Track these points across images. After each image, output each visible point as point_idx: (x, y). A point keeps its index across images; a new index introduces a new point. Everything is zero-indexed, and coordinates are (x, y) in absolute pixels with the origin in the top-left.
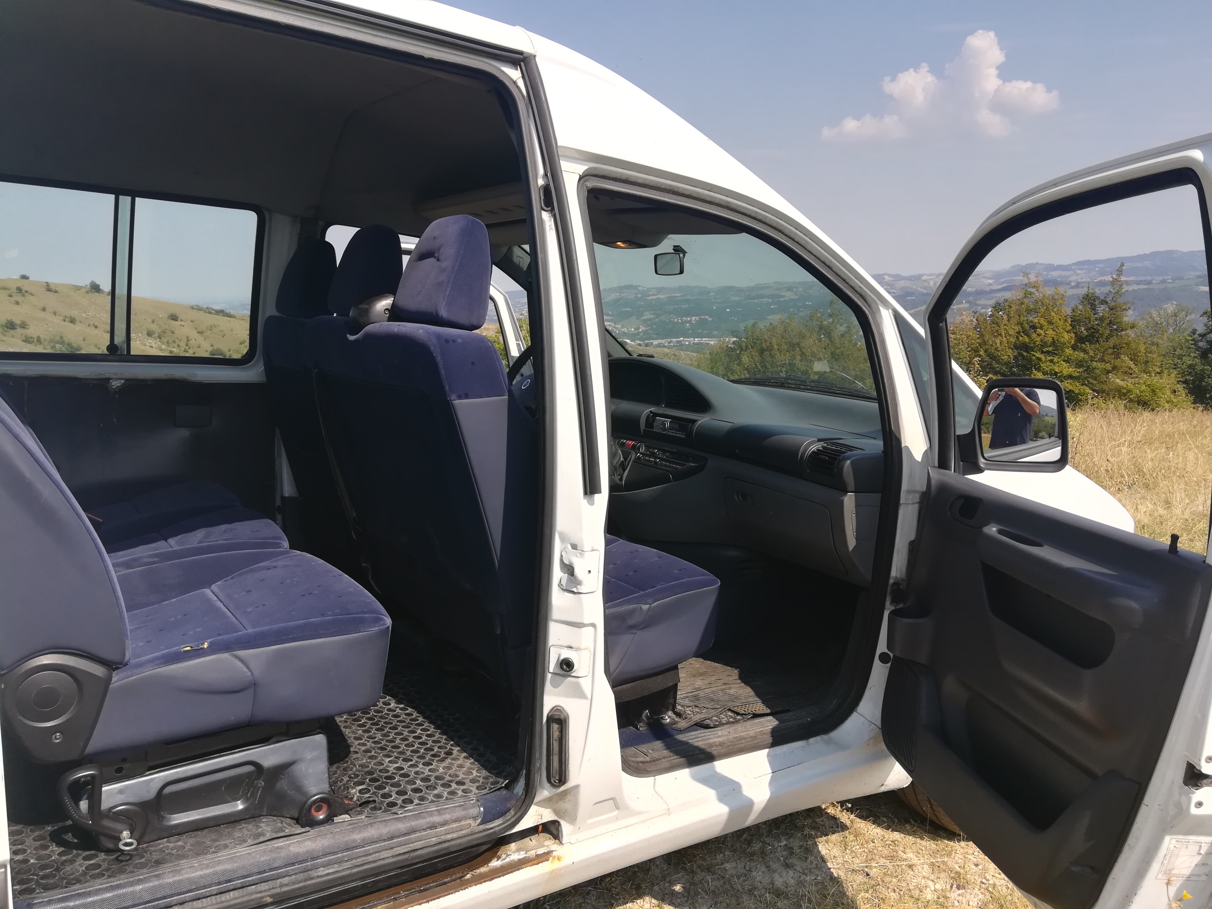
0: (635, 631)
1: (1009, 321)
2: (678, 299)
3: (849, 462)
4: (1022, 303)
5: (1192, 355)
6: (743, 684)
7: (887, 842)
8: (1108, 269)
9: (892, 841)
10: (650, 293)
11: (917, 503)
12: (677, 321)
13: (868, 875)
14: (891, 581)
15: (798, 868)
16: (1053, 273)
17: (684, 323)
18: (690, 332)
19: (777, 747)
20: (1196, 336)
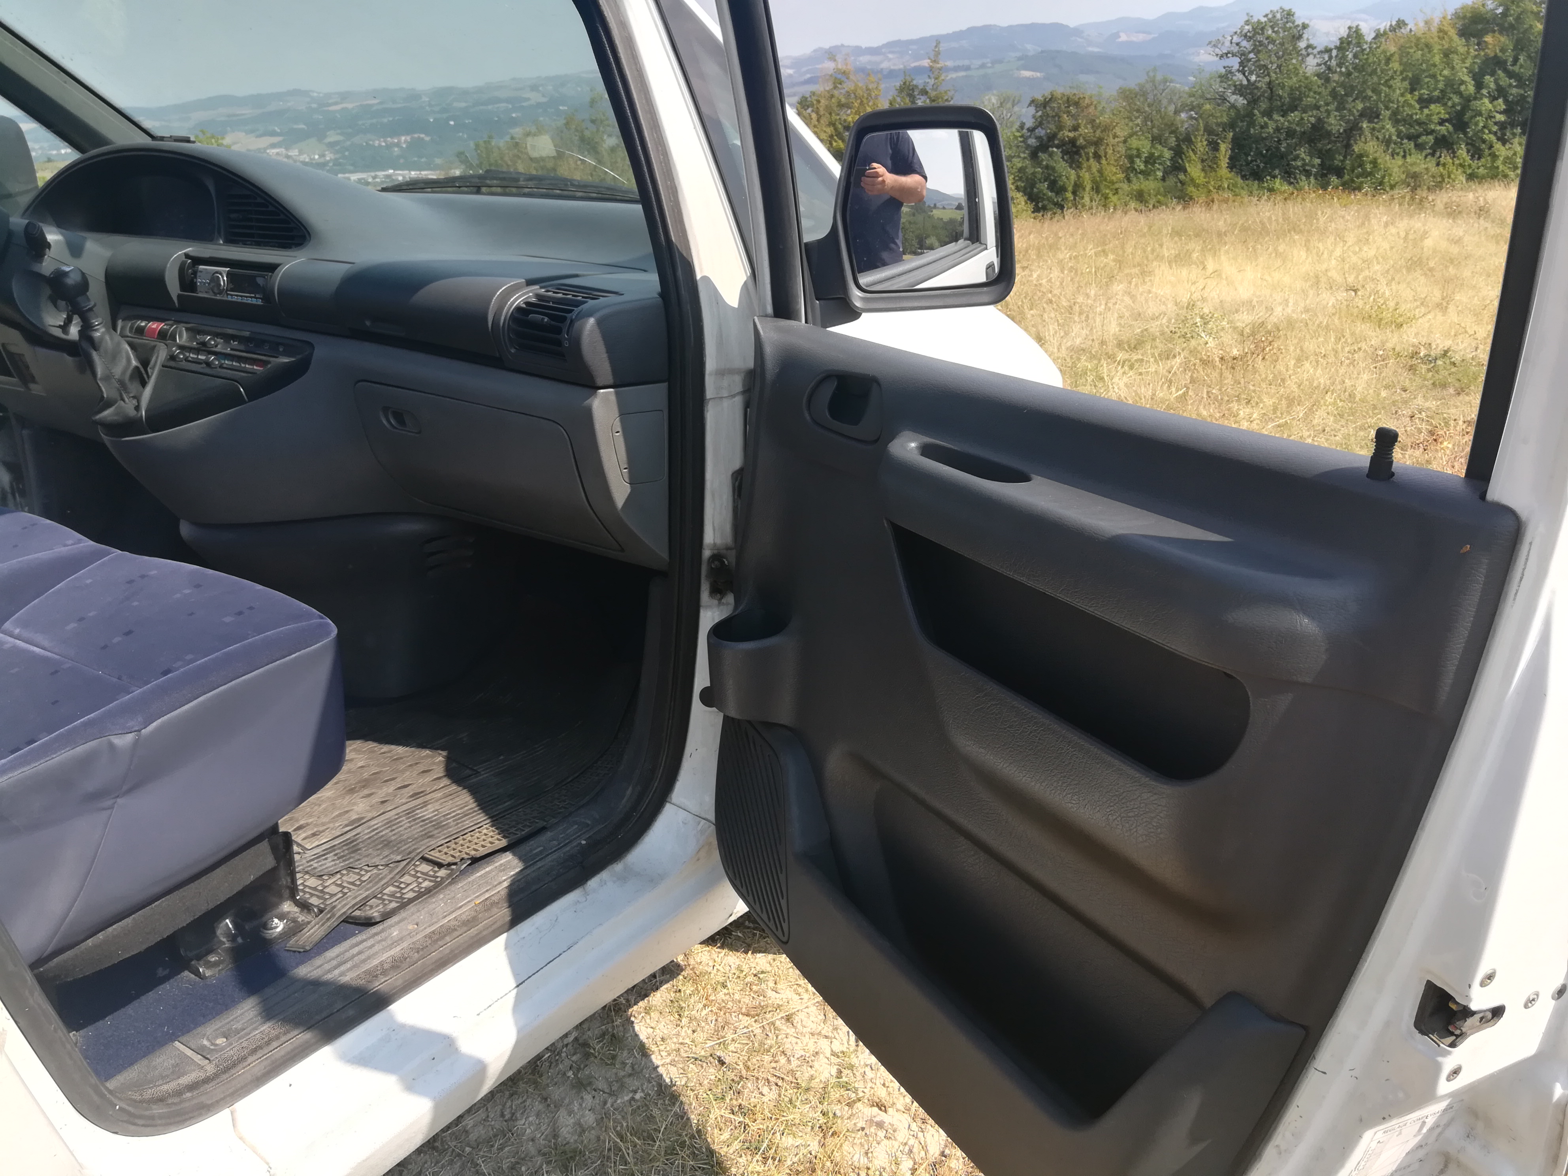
0: (109, 803)
1: (818, 120)
2: (375, 108)
3: (592, 321)
4: (832, 96)
5: (1022, 155)
6: (454, 787)
7: (748, 979)
8: (922, 52)
9: (755, 975)
10: (330, 101)
11: (738, 393)
12: (380, 146)
13: (722, 1063)
14: (707, 553)
15: (601, 1084)
16: (861, 58)
17: (389, 147)
18: (402, 161)
19: (522, 924)
20: (1025, 131)
